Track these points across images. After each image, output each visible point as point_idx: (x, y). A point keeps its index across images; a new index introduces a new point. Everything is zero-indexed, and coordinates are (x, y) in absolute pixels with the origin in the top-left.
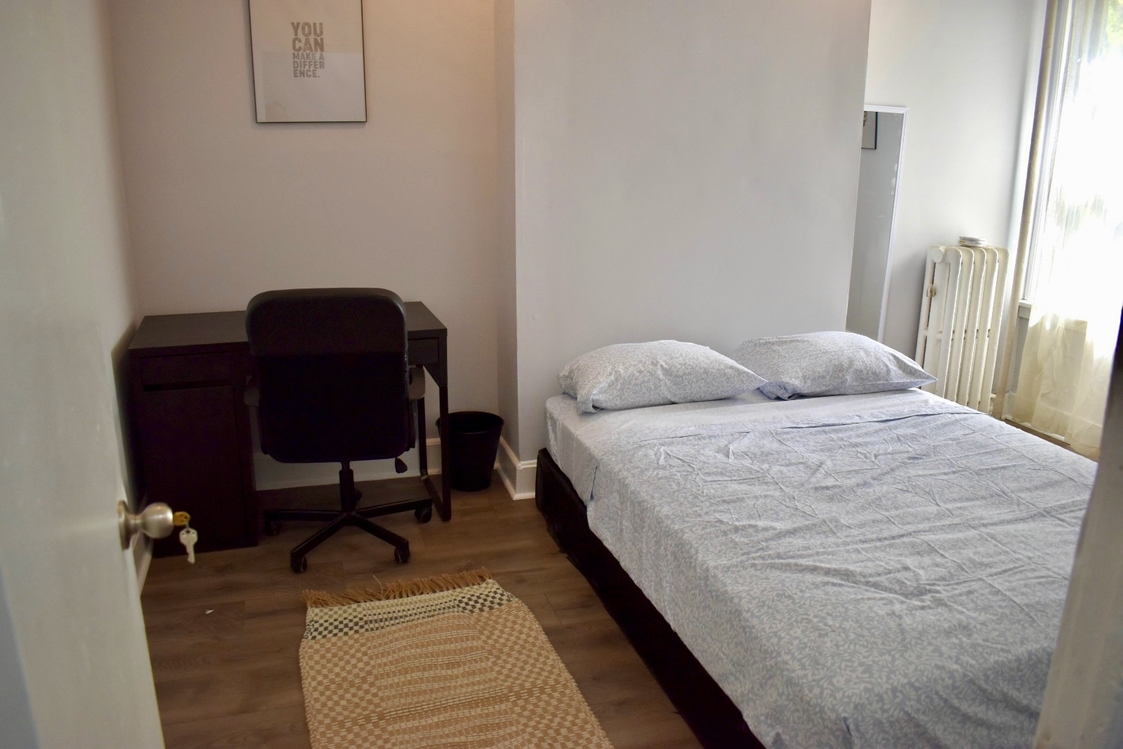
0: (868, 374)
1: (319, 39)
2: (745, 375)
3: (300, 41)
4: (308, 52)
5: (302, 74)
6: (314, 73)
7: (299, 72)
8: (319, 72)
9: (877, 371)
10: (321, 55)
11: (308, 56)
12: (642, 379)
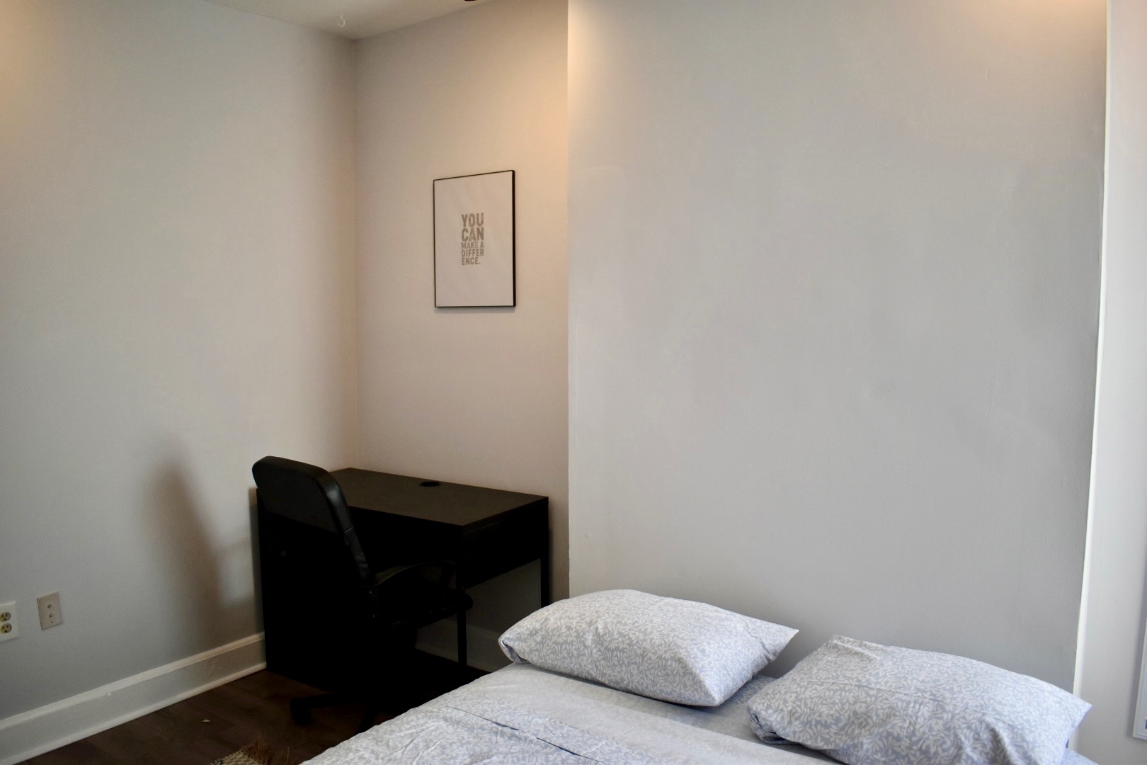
0: (910, 748)
1: (480, 228)
2: (691, 677)
3: (467, 231)
4: (472, 241)
5: (468, 261)
6: (476, 261)
7: (466, 261)
8: (480, 259)
9: (932, 750)
10: (482, 243)
11: (472, 244)
12: (565, 639)
